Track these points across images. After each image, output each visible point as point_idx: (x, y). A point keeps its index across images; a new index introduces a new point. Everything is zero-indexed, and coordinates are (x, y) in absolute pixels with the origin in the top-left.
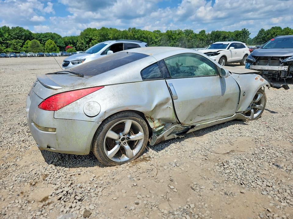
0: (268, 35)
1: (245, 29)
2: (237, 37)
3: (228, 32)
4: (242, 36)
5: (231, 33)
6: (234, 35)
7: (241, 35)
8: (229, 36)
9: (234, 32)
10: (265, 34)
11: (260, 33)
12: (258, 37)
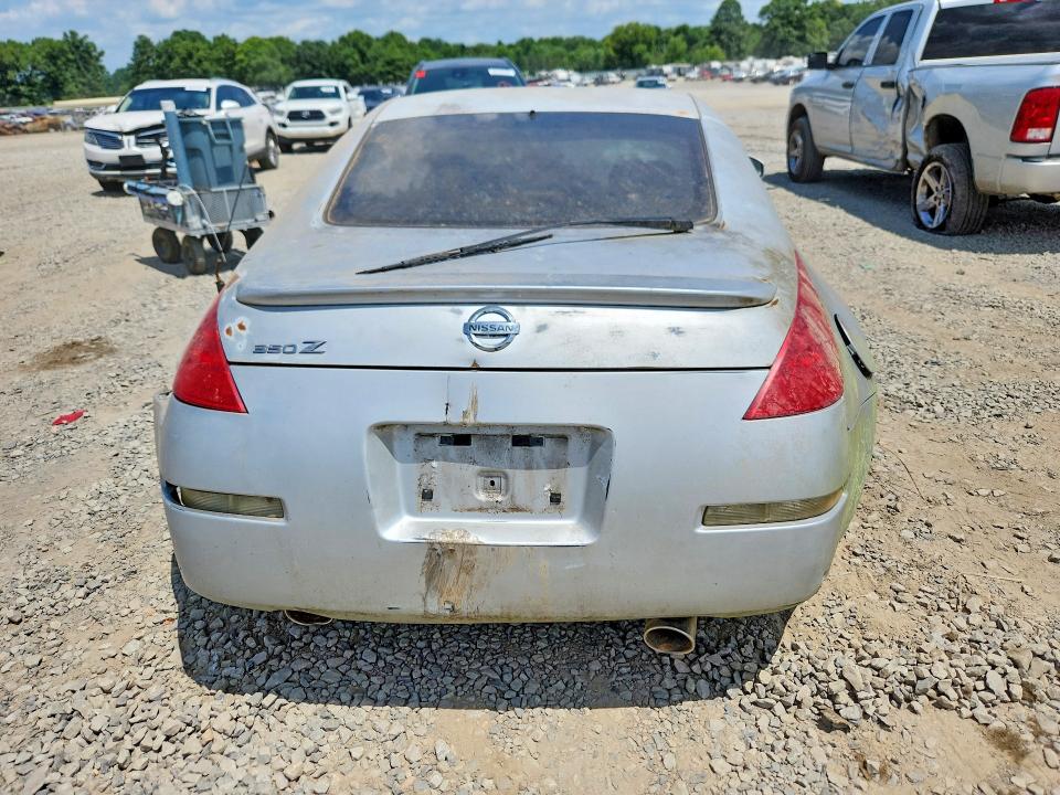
0: (171, 58)
1: (73, 34)
2: (55, 64)
3: (5, 41)
4: (75, 61)
5: (20, 46)
6: (39, 58)
7: (71, 56)
8: (17, 59)
9: (34, 43)
10: (159, 57)
11: (143, 54)
12: (138, 64)
